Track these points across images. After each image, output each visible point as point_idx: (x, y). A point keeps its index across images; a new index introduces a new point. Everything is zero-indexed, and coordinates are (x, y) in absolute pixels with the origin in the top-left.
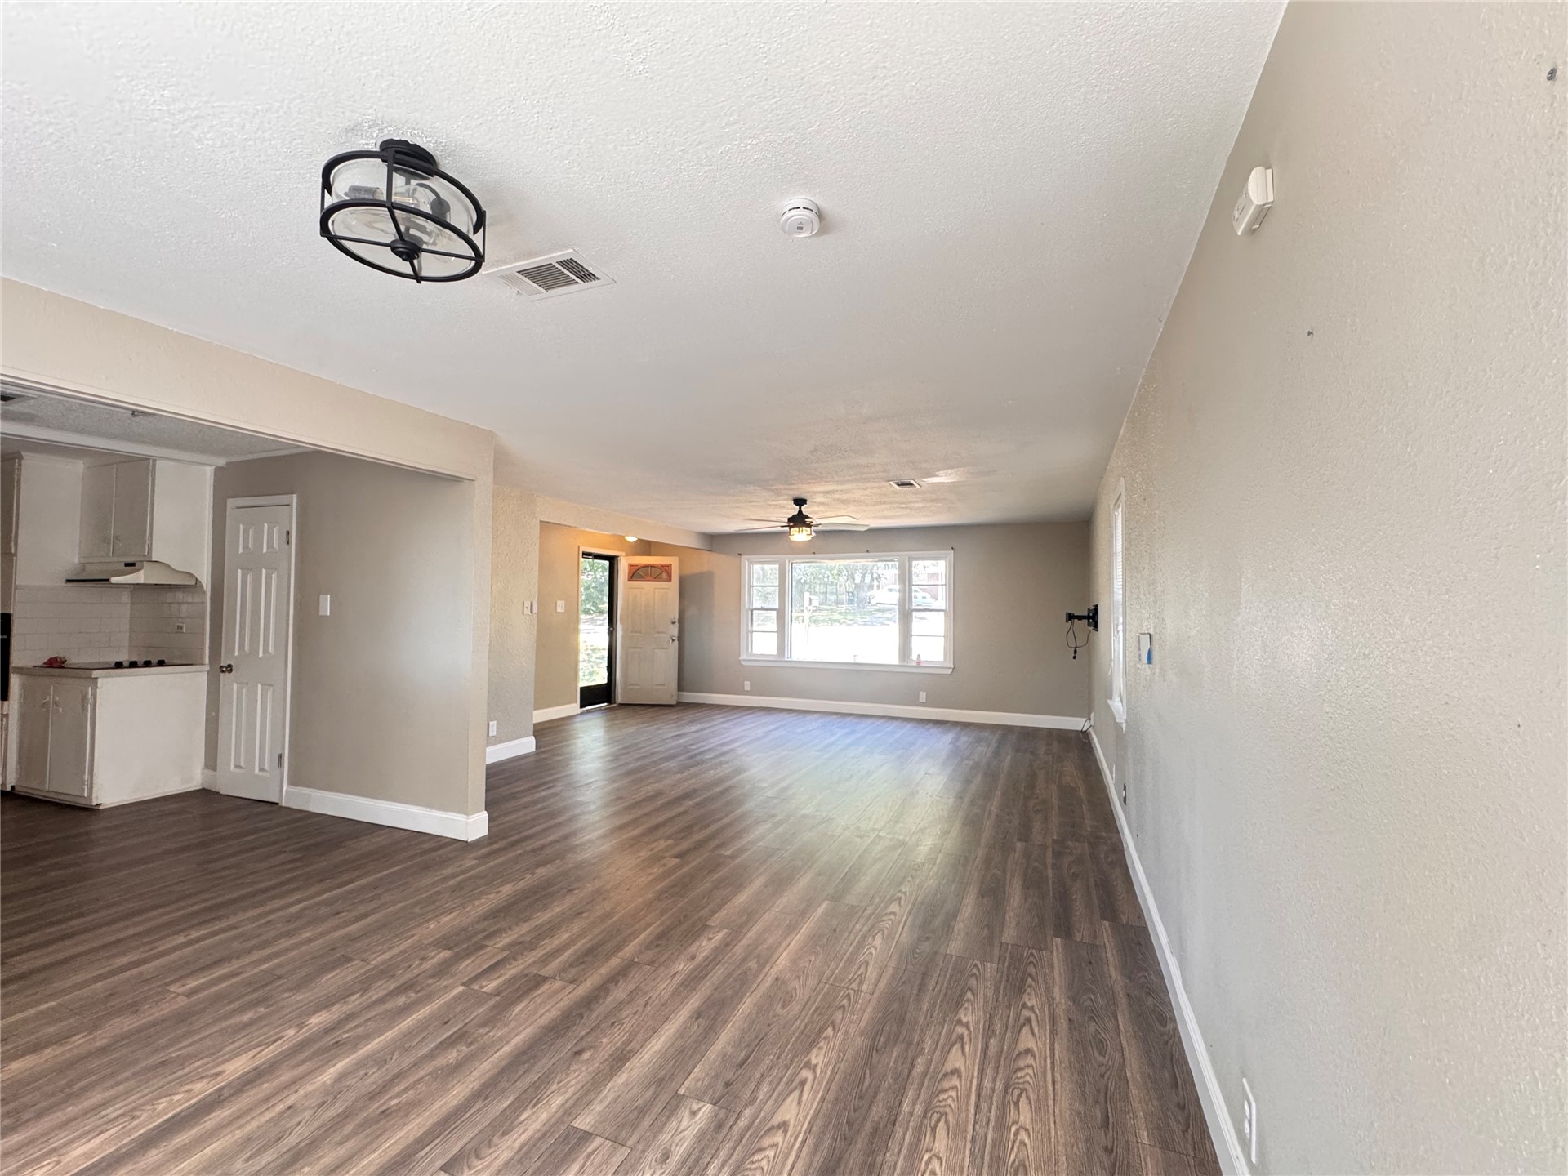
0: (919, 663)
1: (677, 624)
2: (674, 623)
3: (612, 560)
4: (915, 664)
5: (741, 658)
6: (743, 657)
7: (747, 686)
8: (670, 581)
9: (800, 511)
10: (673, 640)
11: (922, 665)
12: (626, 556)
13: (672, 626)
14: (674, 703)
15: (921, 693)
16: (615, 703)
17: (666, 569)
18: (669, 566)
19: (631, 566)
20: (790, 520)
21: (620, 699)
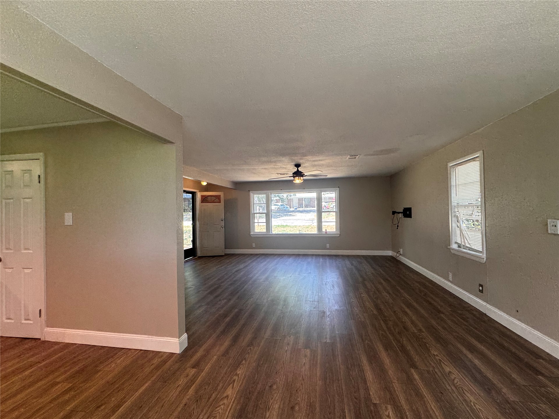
0: (326, 233)
1: (224, 221)
2: (222, 220)
3: (193, 194)
4: (324, 233)
5: (251, 234)
6: (252, 233)
7: (254, 245)
8: (220, 202)
9: (298, 170)
10: (222, 228)
11: (327, 233)
12: (199, 192)
13: (222, 221)
14: (224, 254)
15: (327, 244)
16: (196, 256)
17: (218, 197)
18: (220, 196)
19: (202, 196)
20: (293, 174)
21: (199, 254)
